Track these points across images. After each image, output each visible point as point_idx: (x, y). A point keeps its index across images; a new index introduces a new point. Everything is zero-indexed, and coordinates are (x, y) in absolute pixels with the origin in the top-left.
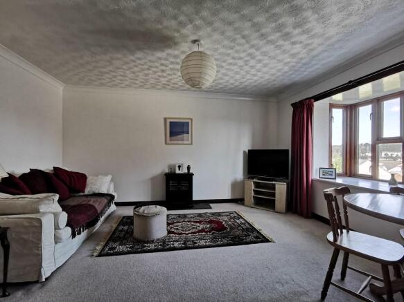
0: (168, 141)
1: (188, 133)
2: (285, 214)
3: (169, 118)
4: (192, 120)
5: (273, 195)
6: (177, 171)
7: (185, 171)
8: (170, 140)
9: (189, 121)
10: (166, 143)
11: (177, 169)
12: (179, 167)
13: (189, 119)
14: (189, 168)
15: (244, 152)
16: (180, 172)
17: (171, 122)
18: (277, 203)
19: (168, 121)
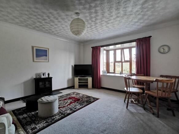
0: (35, 60)
1: (47, 56)
2: (92, 89)
3: (35, 47)
4: (48, 49)
5: (87, 83)
6: (42, 77)
7: (47, 76)
8: (36, 59)
9: (47, 50)
10: (33, 61)
11: (42, 75)
12: (43, 74)
13: (47, 48)
14: (49, 74)
15: (72, 66)
16: (44, 77)
17: (36, 49)
18: (89, 86)
19: (35, 48)
